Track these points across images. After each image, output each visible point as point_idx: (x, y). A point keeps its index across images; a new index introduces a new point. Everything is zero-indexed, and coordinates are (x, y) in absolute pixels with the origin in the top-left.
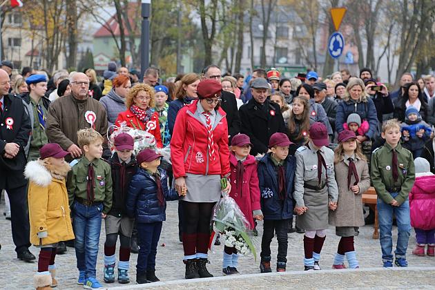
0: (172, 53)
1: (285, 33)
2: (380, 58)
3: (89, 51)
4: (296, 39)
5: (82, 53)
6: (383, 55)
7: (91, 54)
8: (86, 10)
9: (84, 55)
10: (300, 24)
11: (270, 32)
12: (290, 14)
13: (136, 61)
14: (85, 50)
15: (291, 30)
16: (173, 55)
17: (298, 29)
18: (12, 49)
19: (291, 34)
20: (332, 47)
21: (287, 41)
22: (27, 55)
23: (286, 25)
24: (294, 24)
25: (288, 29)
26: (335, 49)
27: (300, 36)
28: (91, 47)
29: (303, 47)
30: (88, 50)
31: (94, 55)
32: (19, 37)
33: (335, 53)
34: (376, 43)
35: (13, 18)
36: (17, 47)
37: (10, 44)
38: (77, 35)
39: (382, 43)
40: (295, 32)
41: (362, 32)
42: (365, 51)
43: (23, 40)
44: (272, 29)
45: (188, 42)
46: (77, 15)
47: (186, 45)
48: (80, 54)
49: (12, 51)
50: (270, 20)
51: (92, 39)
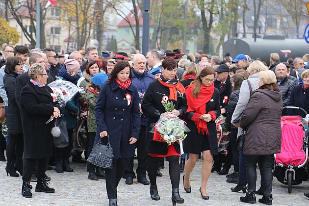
1: (274, 23)
3: (114, 38)
4: (283, 28)
5: (108, 39)
7: (115, 40)
8: (110, 5)
9: (110, 41)
10: (286, 16)
11: (261, 22)
12: (277, 7)
14: (110, 37)
15: (279, 21)
16: (180, 41)
17: (285, 20)
18: (54, 36)
19: (278, 24)
21: (275, 30)
22: (65, 41)
23: (274, 17)
24: (281, 16)
25: (276, 20)
27: (286, 25)
28: (115, 34)
29: (289, 34)
30: (112, 37)
31: (117, 41)
32: (59, 27)
35: (54, 11)
36: (57, 35)
37: (52, 32)
38: (103, 25)
40: (282, 22)
43: (62, 29)
44: (263, 20)
45: (192, 31)
46: (104, 9)
47: (191, 33)
48: (107, 40)
49: (54, 38)
50: (260, 12)
51: (116, 28)
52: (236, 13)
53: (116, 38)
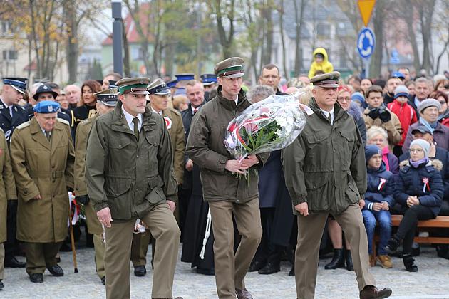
0: (193, 60)
1: (326, 32)
2: (439, 57)
3: (97, 63)
4: (339, 38)
5: (89, 64)
6: (443, 53)
7: (100, 66)
8: (87, 14)
9: (91, 66)
10: (342, 20)
11: (307, 31)
12: (330, 9)
13: (150, 72)
14: (92, 61)
15: (333, 28)
16: (194, 63)
17: (342, 25)
18: (8, 63)
19: (333, 32)
20: (361, 46)
21: (328, 41)
22: (25, 70)
23: (326, 23)
24: (336, 20)
25: (329, 27)
26: (365, 48)
27: (342, 34)
28: (98, 56)
29: (347, 47)
30: (95, 61)
31: (103, 66)
32: (13, 49)
33: (364, 53)
34: (435, 39)
35: (7, 27)
36: (12, 61)
37: (5, 58)
38: (77, 44)
39: (442, 39)
40: (337, 29)
41: (417, 26)
42: (421, 48)
43: (20, 52)
44: (310, 26)
45: (211, 47)
46: (77, 20)
47: (209, 50)
48: (86, 66)
49: (8, 66)
50: (304, 17)
51: (100, 48)
52: (269, 20)
53: (101, 62)
